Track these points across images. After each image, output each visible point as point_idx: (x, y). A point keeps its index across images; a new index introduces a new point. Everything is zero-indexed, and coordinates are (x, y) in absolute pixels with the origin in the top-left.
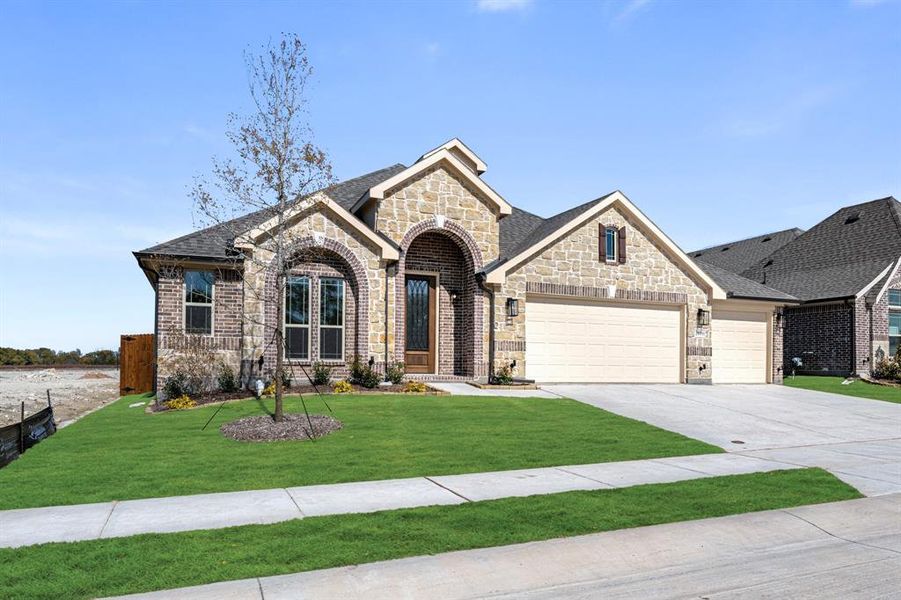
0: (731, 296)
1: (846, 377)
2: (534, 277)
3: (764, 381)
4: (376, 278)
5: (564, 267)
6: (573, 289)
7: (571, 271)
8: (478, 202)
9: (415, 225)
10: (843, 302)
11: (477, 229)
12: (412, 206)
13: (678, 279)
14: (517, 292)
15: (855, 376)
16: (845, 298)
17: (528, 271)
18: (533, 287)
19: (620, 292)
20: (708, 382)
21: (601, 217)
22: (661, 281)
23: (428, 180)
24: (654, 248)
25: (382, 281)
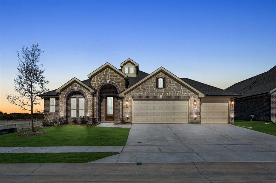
0: (206, 95)
1: (268, 121)
2: (135, 94)
3: (227, 123)
4: (90, 97)
5: (144, 90)
6: (147, 97)
7: (147, 92)
8: (119, 75)
9: (101, 83)
10: (265, 95)
11: (118, 82)
12: (100, 78)
13: (186, 91)
14: (130, 98)
15: (271, 121)
16: (266, 93)
17: (133, 92)
18: (134, 97)
19: (164, 97)
20: (199, 123)
21: (157, 75)
22: (179, 92)
23: (104, 72)
24: (176, 82)
25: (91, 98)
